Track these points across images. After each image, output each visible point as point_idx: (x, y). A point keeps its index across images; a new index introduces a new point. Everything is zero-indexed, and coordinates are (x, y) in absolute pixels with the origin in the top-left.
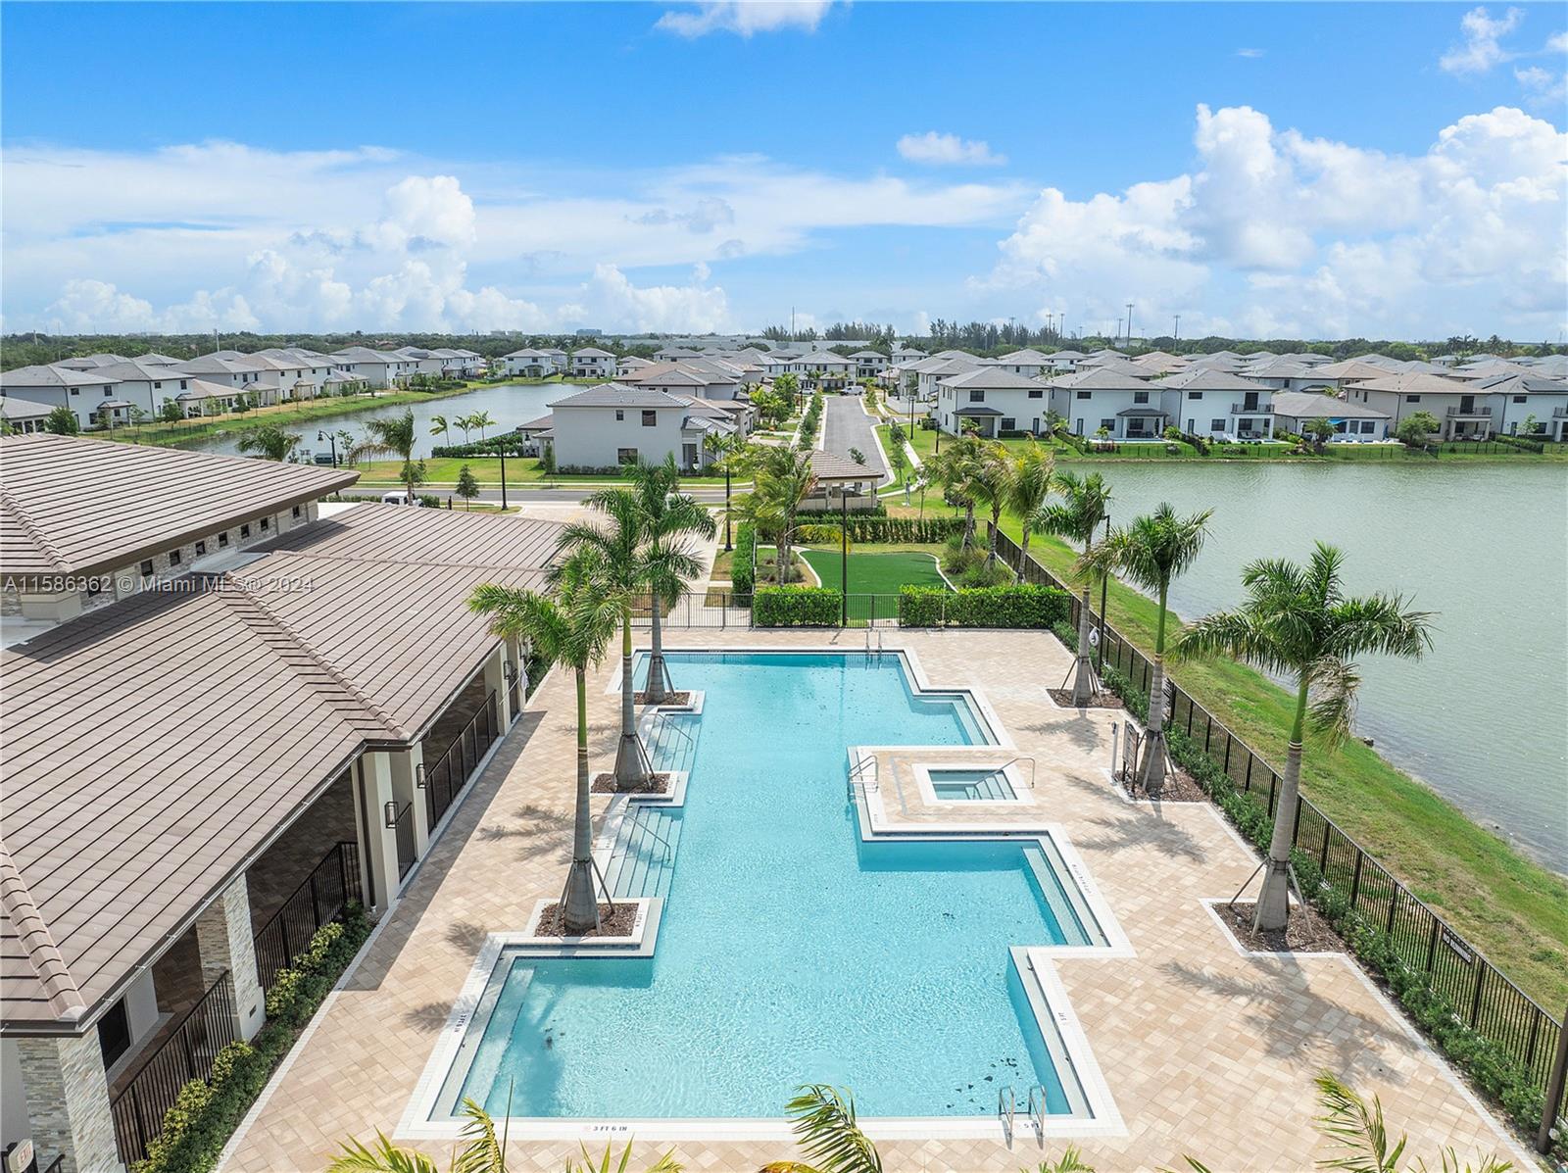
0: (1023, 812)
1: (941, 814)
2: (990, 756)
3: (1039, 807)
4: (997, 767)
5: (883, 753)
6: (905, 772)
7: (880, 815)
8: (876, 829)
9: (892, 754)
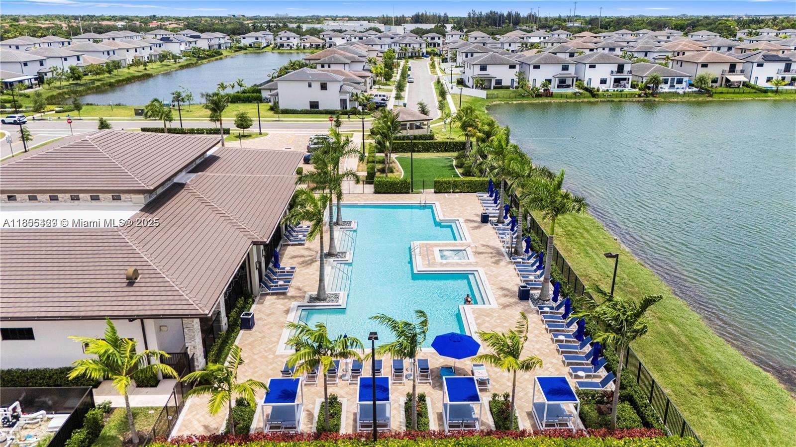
0: (470, 264)
1: (442, 265)
2: (462, 245)
3: (476, 262)
4: (463, 248)
5: (423, 244)
6: (431, 251)
7: (420, 265)
8: (419, 270)
9: (427, 244)
